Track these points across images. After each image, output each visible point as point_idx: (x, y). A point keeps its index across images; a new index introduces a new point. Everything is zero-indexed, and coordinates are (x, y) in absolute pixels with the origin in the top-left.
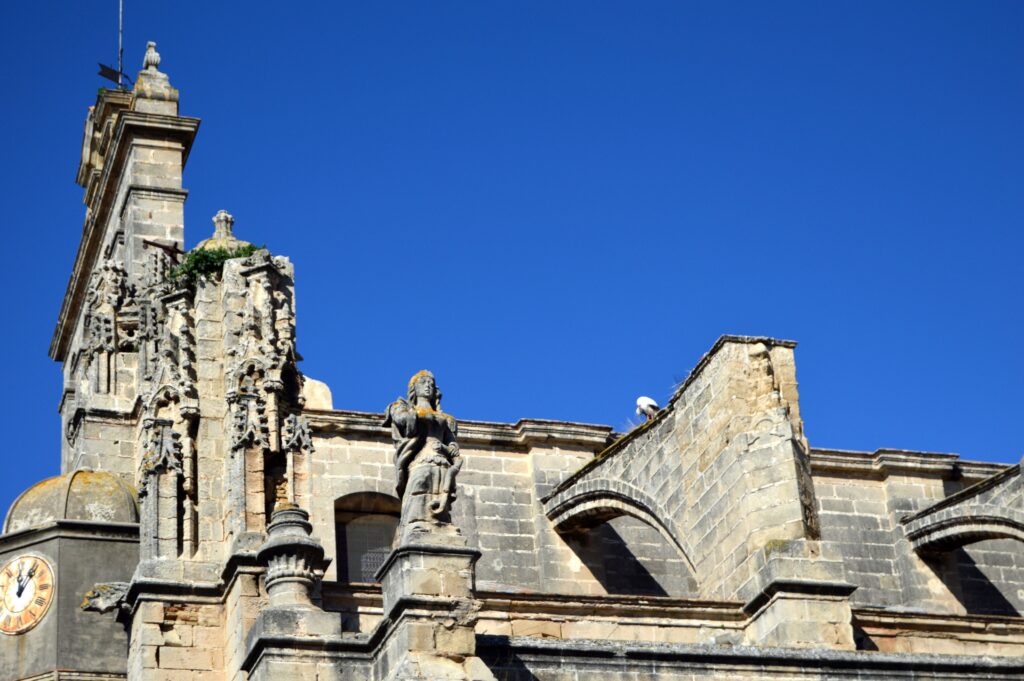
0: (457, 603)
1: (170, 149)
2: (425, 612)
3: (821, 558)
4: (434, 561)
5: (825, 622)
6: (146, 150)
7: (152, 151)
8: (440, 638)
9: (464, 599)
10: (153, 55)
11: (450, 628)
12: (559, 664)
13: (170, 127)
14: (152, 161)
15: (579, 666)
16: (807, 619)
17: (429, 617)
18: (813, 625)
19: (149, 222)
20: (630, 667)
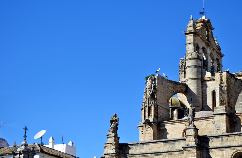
0: (112, 143)
1: (191, 35)
2: (109, 144)
3: (222, 109)
4: (110, 138)
5: (221, 119)
6: (188, 37)
7: (189, 37)
8: (111, 147)
9: (113, 142)
10: (191, 18)
11: (112, 146)
12: (133, 146)
13: (190, 32)
14: (189, 38)
15: (135, 146)
16: (218, 119)
17: (110, 145)
18: (219, 120)
19: (188, 49)
20: (141, 145)
